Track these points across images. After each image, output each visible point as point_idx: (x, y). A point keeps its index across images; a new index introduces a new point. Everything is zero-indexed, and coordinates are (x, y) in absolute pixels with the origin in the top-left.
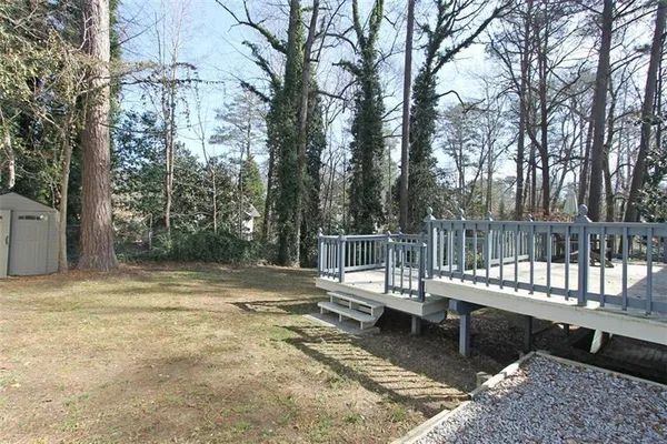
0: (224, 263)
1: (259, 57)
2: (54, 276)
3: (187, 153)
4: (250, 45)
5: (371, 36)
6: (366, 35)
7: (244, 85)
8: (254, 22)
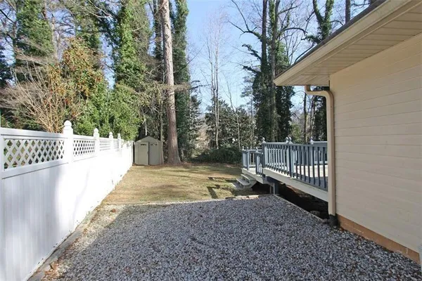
0: (230, 163)
1: (252, 51)
2: (160, 165)
3: (226, 105)
4: (247, 46)
5: (326, 14)
6: (323, 15)
7: (245, 67)
8: (251, 30)
